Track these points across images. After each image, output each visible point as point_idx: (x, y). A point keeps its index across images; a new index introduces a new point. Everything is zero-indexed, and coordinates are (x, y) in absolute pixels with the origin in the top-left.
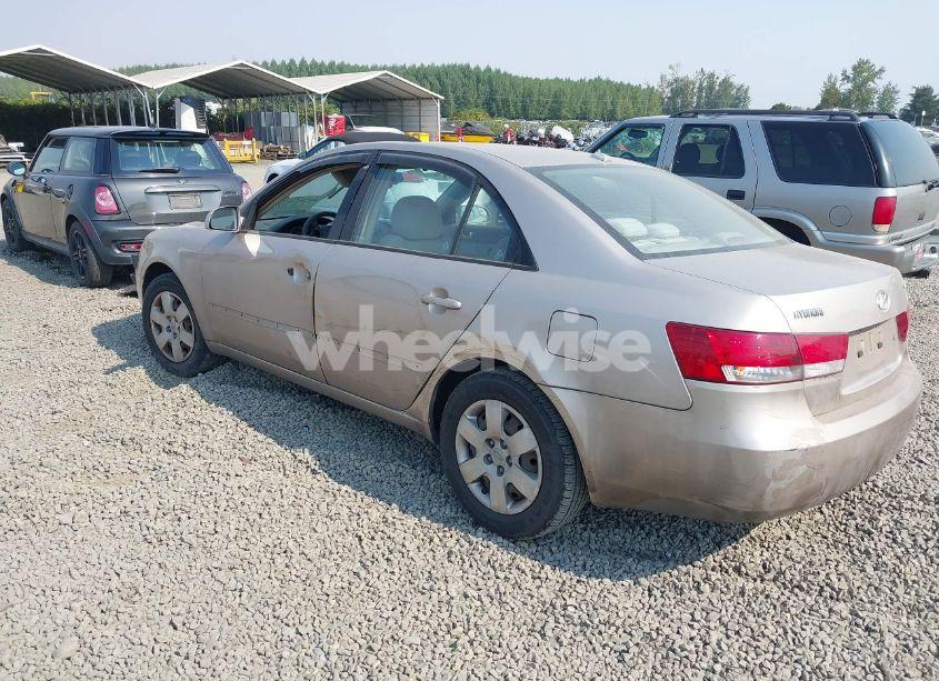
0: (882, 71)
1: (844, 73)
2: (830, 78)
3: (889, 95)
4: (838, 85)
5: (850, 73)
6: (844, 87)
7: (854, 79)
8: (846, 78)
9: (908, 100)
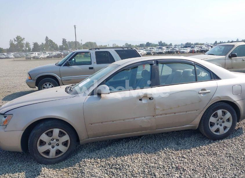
0: (24, 39)
1: (14, 39)
2: (11, 41)
3: (27, 45)
4: (13, 42)
5: (16, 39)
6: (16, 43)
7: (17, 41)
8: (15, 40)
9: (33, 46)
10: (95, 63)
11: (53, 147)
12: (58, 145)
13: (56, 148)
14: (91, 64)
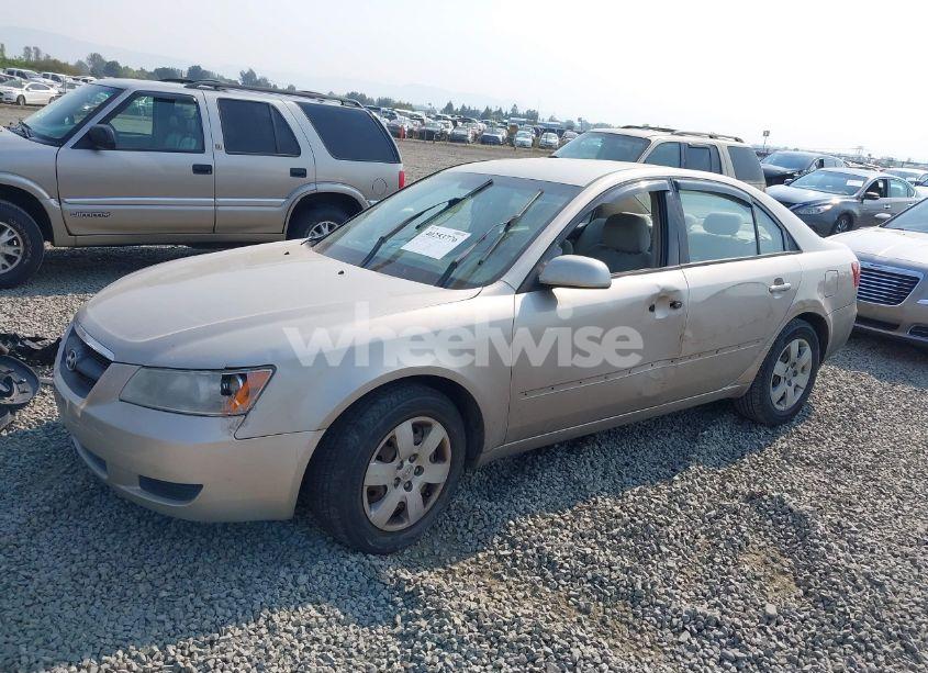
10: (218, 147)
11: (408, 488)
12: (419, 471)
13: (418, 485)
14: (202, 150)
